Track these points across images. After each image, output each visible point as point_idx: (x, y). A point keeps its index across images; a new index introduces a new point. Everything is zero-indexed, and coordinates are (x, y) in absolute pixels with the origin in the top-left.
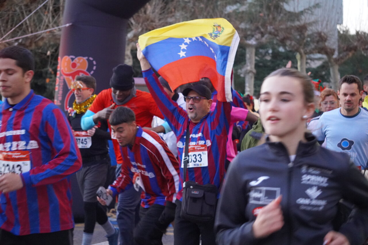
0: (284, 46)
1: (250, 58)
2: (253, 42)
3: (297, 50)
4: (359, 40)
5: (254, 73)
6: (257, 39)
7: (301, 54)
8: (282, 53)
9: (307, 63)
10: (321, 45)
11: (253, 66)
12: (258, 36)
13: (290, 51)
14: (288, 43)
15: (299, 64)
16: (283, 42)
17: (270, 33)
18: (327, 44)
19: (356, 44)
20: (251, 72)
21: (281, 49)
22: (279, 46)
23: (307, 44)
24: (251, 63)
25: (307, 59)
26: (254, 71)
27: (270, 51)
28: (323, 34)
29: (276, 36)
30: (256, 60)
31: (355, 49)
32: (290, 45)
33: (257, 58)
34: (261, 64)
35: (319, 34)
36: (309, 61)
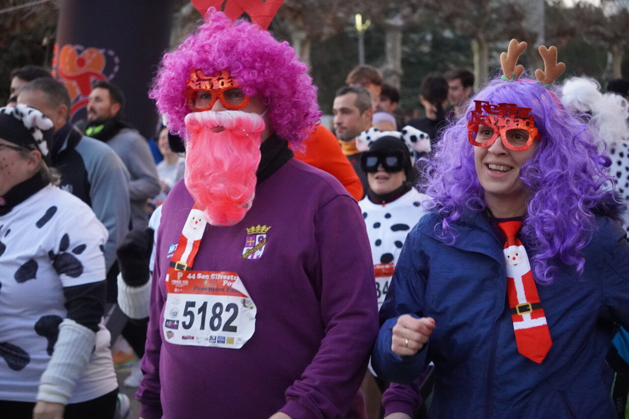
0: (453, 28)
1: (393, 50)
2: (397, 21)
3: (474, 36)
4: (578, 18)
5: (398, 75)
6: (404, 17)
7: (479, 42)
8: (448, 40)
9: (490, 57)
10: (514, 26)
11: (398, 63)
12: (407, 11)
13: (464, 37)
14: (458, 22)
15: (476, 59)
16: (449, 21)
17: (427, 6)
18: (524, 24)
19: (572, 23)
20: (394, 72)
21: (448, 34)
22: (444, 28)
23: (489, 26)
24: (394, 57)
25: (490, 50)
26: (400, 71)
27: (429, 37)
28: (517, 8)
29: (436, 10)
30: (403, 53)
31: (572, 33)
32: (462, 26)
33: (406, 49)
34: (413, 60)
35: (511, 7)
36: (495, 54)
